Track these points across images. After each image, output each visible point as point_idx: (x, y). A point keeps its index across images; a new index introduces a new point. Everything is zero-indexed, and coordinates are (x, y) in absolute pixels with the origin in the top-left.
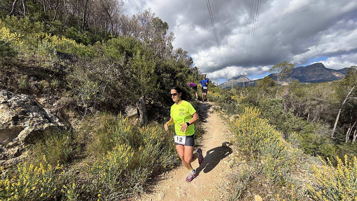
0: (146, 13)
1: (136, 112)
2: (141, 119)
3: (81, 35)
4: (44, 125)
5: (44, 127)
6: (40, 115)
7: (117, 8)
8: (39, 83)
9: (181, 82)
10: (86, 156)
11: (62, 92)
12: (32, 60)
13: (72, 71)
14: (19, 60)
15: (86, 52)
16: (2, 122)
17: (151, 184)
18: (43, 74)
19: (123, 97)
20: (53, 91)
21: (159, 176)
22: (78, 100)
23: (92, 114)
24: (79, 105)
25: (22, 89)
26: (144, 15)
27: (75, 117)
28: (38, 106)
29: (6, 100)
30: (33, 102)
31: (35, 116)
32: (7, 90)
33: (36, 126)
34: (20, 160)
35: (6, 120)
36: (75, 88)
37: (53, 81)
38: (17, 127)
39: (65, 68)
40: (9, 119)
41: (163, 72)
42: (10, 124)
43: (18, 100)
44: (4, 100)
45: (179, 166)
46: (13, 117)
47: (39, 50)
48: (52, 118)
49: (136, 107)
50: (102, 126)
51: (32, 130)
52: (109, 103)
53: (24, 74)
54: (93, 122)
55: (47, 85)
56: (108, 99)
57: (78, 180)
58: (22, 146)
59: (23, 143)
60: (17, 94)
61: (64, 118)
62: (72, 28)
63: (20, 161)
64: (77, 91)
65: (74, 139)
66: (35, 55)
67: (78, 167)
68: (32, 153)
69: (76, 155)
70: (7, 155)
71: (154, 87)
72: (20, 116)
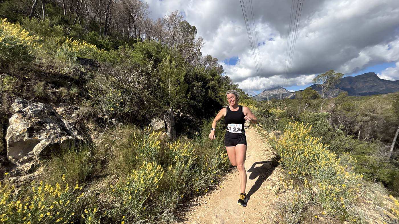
0: (173, 16)
1: (164, 125)
2: (168, 133)
3: (102, 40)
4: (61, 138)
5: (61, 140)
6: (57, 127)
7: (141, 11)
8: (58, 90)
9: (214, 92)
10: (107, 175)
11: (82, 101)
12: (51, 66)
13: (93, 78)
14: (37, 65)
15: (108, 57)
16: (16, 134)
17: (182, 211)
18: (61, 81)
19: (150, 108)
20: (72, 100)
21: (191, 202)
22: (99, 110)
23: (114, 126)
24: (100, 116)
25: (38, 97)
26: (171, 19)
27: (95, 130)
28: (56, 117)
29: (22, 109)
30: (51, 111)
31: (52, 127)
32: (22, 98)
33: (53, 139)
34: (34, 177)
35: (20, 131)
36: (96, 96)
37: (72, 88)
38: (32, 140)
39: (85, 74)
40: (24, 130)
41: (194, 80)
42: (25, 136)
43: (34, 109)
44: (19, 108)
45: (213, 189)
46: (27, 129)
47: (58, 55)
48: (70, 130)
49: (163, 119)
50: (125, 141)
51: (48, 143)
52: (133, 114)
53: (42, 81)
54: (115, 136)
55: (66, 93)
56: (132, 110)
57: (98, 203)
58: (37, 161)
59: (39, 158)
60: (34, 102)
61: (83, 131)
62: (93, 32)
63: (34, 179)
64: (98, 101)
65: (94, 155)
66: (54, 61)
67: (98, 187)
68: (47, 170)
69: (96, 173)
70: (20, 171)
71: (183, 97)
72: (35, 127)
